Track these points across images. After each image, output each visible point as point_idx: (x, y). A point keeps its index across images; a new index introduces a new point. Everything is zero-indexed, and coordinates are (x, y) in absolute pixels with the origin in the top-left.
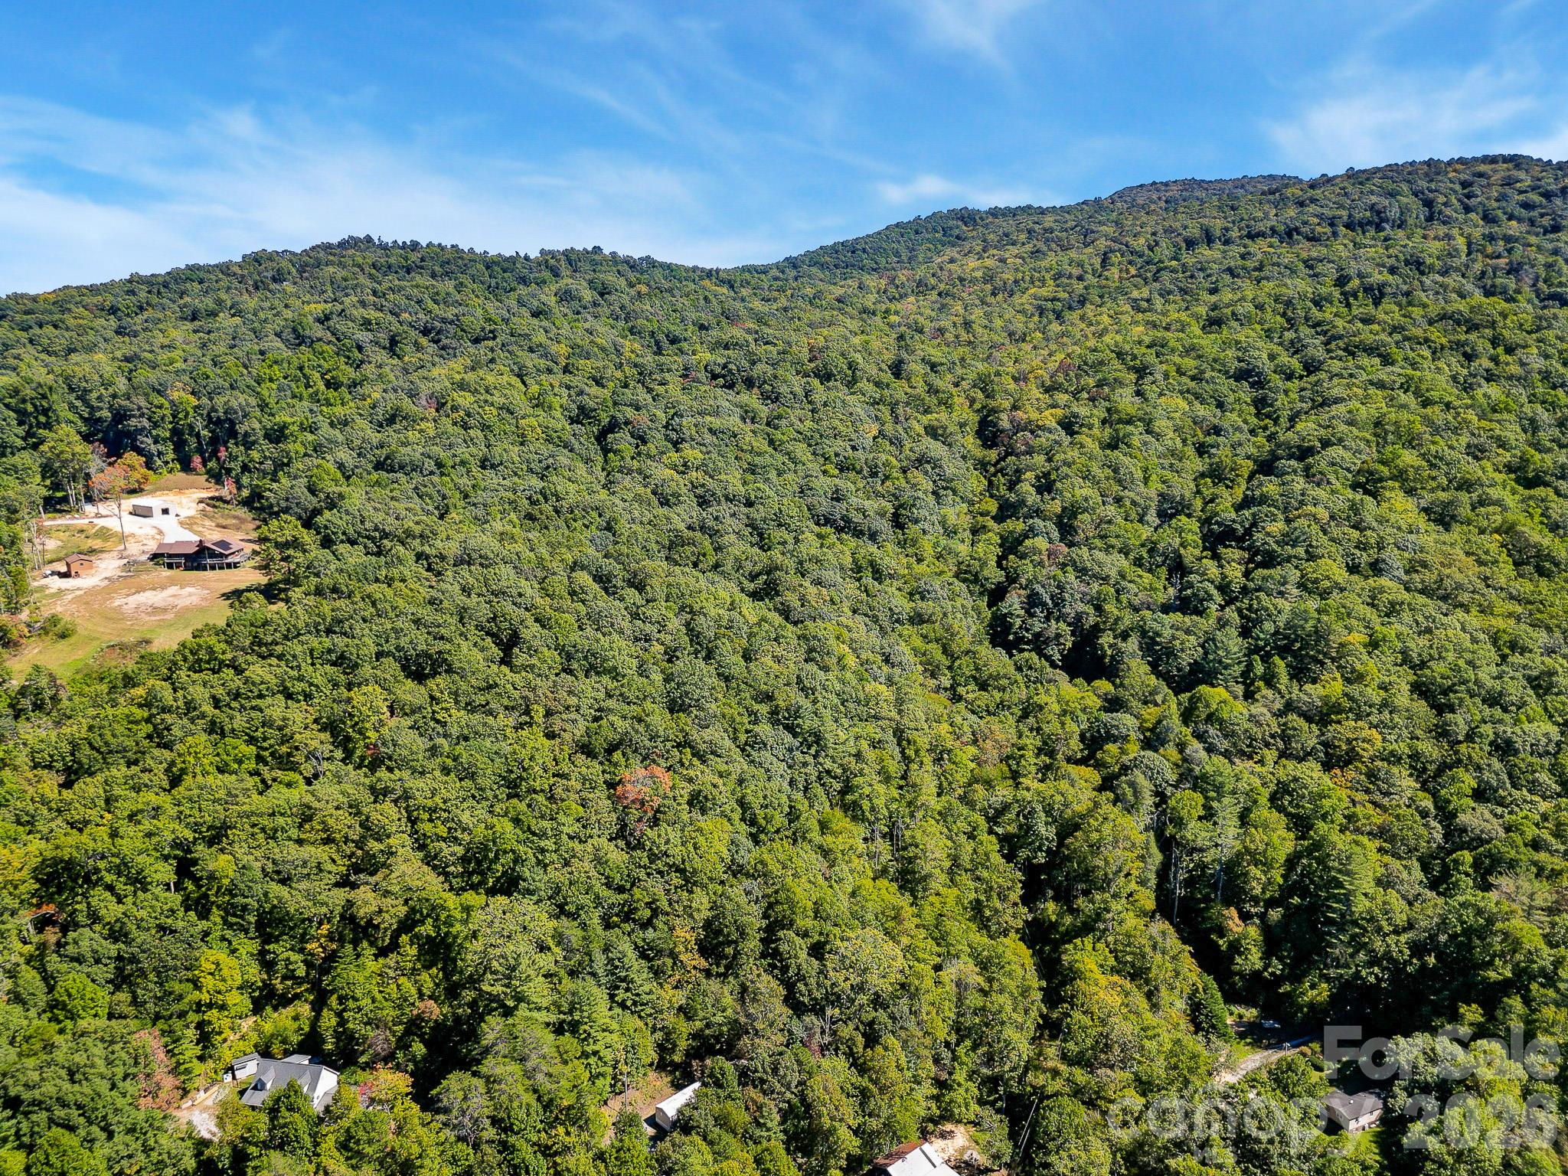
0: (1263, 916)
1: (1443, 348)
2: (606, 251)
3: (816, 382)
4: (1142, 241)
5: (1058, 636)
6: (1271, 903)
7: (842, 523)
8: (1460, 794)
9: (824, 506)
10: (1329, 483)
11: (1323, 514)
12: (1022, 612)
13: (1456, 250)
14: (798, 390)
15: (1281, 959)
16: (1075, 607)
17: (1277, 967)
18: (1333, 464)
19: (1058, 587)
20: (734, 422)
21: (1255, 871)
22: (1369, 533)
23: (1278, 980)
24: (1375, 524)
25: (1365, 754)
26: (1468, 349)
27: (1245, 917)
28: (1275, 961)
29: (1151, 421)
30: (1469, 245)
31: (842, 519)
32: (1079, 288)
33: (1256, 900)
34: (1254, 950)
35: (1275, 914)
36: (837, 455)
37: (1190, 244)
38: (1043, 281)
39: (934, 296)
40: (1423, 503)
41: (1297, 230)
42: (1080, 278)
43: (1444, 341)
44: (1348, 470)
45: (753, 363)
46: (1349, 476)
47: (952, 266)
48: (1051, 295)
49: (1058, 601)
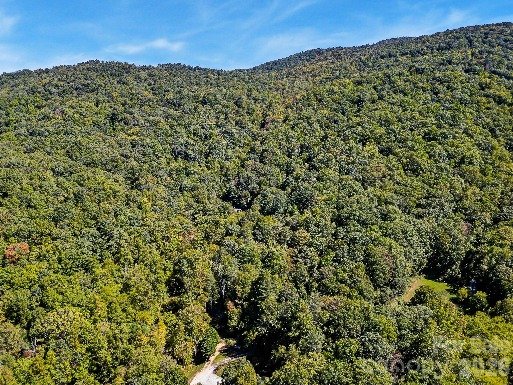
0: (242, 305)
1: (428, 90)
2: (182, 64)
3: (200, 105)
4: (366, 57)
5: (245, 196)
6: (245, 300)
7: (185, 155)
8: (327, 260)
9: (180, 148)
10: (349, 140)
11: (337, 151)
12: (235, 187)
13: (467, 57)
14: (192, 108)
15: (244, 322)
16: (253, 186)
17: (243, 325)
18: (354, 133)
19: (248, 178)
20: (160, 119)
21: (238, 288)
22: (351, 158)
23: (242, 330)
24: (354, 155)
25: (301, 242)
26: (437, 91)
27: (236, 305)
28: (241, 322)
29: (310, 118)
30: (472, 55)
31: (185, 153)
32: (337, 73)
33: (240, 298)
34: (235, 318)
35: (246, 304)
36: (194, 130)
37: (382, 57)
38: (328, 72)
39: (293, 78)
40: (381, 148)
41: (418, 52)
42: (340, 71)
43: (429, 88)
44: (359, 135)
45: (182, 98)
46: (359, 137)
47: (304, 68)
48: (327, 77)
49: (247, 183)
